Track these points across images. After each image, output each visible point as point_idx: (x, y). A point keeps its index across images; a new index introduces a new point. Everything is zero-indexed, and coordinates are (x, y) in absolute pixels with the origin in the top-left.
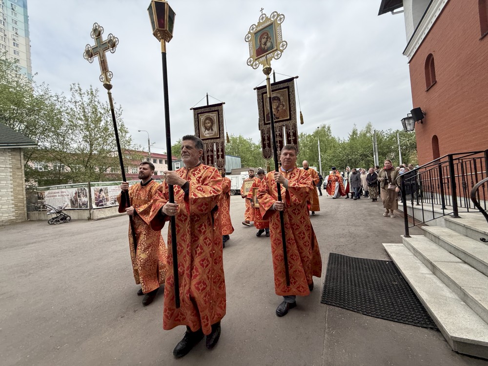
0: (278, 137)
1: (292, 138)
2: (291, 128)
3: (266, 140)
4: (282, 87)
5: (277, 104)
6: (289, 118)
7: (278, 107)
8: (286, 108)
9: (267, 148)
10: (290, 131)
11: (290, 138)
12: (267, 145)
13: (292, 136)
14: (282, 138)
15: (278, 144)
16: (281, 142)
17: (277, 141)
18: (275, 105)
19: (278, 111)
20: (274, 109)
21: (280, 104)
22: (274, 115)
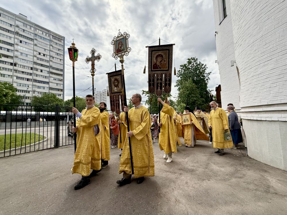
2: (168, 76)
4: (165, 49)
5: (161, 59)
6: (167, 69)
7: (161, 61)
8: (166, 63)
14: (162, 81)
15: (159, 85)
16: (161, 84)
17: (159, 83)
18: (159, 59)
19: (161, 63)
20: (158, 61)
21: (163, 60)
22: (158, 66)
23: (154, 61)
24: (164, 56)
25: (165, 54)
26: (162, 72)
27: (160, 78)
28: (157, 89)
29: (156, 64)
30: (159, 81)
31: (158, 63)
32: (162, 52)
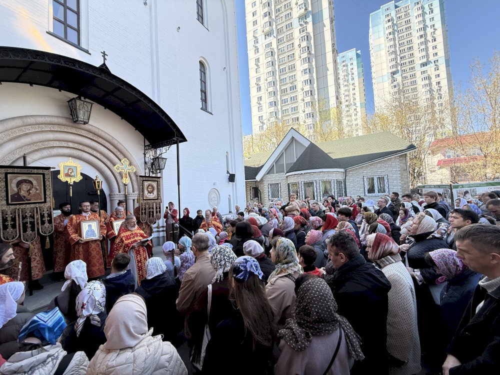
0: (28, 218)
1: (46, 219)
2: (45, 210)
3: (9, 221)
4: (35, 172)
5: (29, 187)
6: (43, 201)
7: (30, 190)
8: (41, 192)
9: (10, 229)
10: (44, 212)
11: (44, 219)
12: (9, 225)
13: (46, 217)
14: (34, 219)
15: (29, 225)
16: (32, 223)
17: (27, 222)
18: (25, 187)
19: (30, 193)
20: (24, 191)
21: (32, 188)
22: (24, 197)
23: (12, 190)
24: (35, 183)
25: (37, 180)
26: (32, 206)
27: (31, 215)
28: (25, 230)
29: (18, 194)
30: (28, 219)
31: (23, 193)
32: (31, 177)
